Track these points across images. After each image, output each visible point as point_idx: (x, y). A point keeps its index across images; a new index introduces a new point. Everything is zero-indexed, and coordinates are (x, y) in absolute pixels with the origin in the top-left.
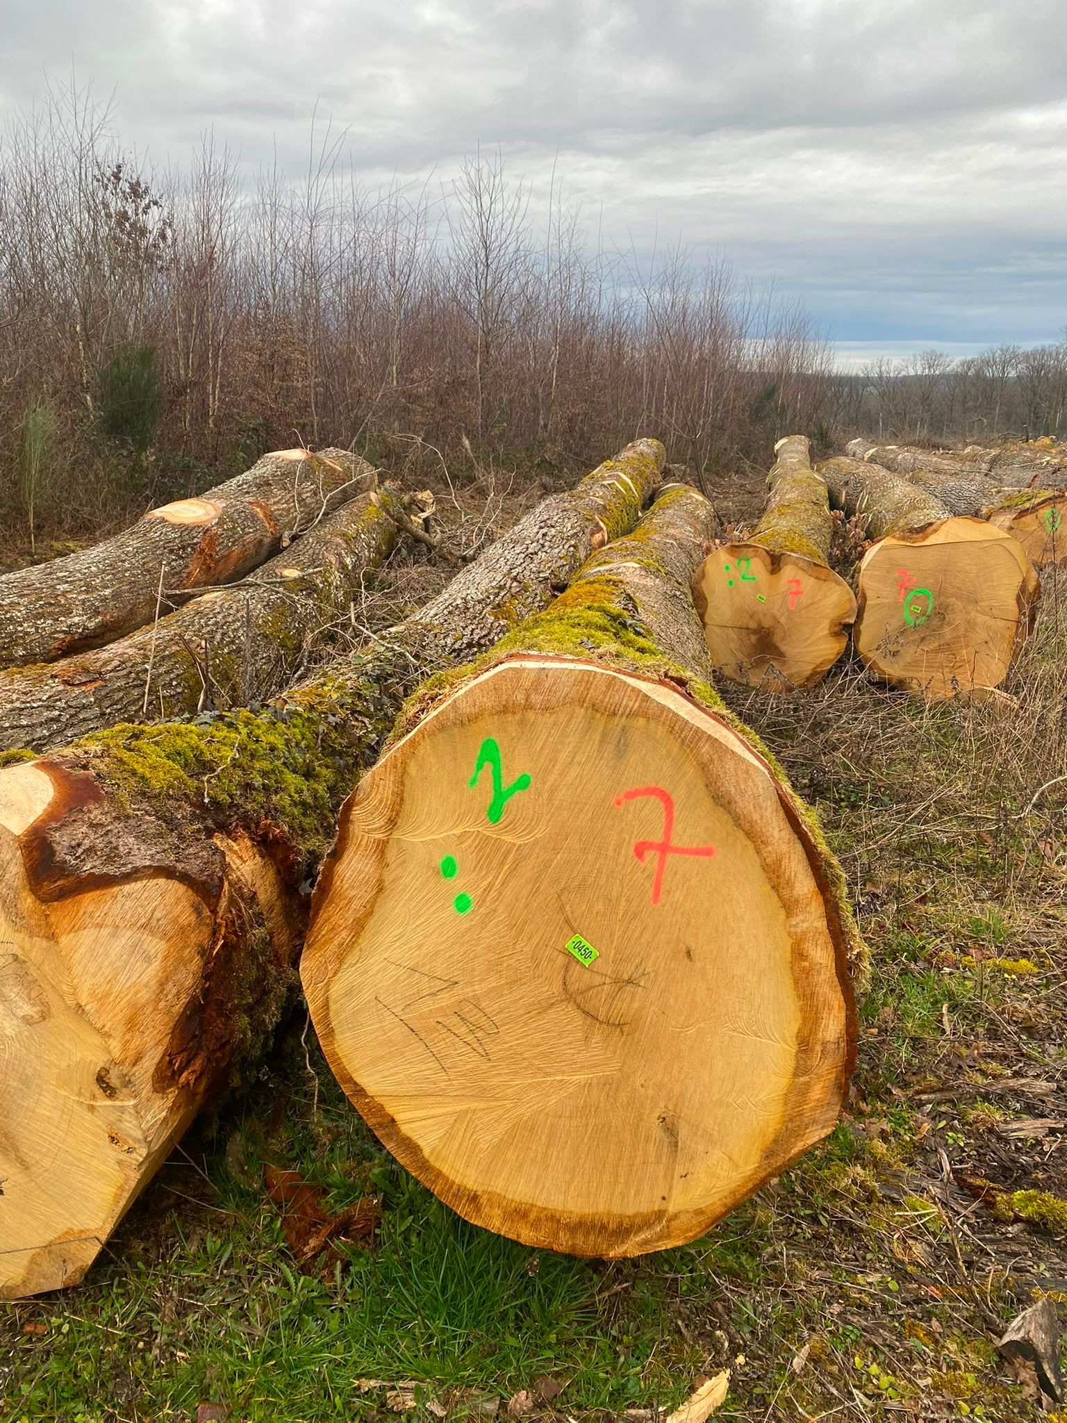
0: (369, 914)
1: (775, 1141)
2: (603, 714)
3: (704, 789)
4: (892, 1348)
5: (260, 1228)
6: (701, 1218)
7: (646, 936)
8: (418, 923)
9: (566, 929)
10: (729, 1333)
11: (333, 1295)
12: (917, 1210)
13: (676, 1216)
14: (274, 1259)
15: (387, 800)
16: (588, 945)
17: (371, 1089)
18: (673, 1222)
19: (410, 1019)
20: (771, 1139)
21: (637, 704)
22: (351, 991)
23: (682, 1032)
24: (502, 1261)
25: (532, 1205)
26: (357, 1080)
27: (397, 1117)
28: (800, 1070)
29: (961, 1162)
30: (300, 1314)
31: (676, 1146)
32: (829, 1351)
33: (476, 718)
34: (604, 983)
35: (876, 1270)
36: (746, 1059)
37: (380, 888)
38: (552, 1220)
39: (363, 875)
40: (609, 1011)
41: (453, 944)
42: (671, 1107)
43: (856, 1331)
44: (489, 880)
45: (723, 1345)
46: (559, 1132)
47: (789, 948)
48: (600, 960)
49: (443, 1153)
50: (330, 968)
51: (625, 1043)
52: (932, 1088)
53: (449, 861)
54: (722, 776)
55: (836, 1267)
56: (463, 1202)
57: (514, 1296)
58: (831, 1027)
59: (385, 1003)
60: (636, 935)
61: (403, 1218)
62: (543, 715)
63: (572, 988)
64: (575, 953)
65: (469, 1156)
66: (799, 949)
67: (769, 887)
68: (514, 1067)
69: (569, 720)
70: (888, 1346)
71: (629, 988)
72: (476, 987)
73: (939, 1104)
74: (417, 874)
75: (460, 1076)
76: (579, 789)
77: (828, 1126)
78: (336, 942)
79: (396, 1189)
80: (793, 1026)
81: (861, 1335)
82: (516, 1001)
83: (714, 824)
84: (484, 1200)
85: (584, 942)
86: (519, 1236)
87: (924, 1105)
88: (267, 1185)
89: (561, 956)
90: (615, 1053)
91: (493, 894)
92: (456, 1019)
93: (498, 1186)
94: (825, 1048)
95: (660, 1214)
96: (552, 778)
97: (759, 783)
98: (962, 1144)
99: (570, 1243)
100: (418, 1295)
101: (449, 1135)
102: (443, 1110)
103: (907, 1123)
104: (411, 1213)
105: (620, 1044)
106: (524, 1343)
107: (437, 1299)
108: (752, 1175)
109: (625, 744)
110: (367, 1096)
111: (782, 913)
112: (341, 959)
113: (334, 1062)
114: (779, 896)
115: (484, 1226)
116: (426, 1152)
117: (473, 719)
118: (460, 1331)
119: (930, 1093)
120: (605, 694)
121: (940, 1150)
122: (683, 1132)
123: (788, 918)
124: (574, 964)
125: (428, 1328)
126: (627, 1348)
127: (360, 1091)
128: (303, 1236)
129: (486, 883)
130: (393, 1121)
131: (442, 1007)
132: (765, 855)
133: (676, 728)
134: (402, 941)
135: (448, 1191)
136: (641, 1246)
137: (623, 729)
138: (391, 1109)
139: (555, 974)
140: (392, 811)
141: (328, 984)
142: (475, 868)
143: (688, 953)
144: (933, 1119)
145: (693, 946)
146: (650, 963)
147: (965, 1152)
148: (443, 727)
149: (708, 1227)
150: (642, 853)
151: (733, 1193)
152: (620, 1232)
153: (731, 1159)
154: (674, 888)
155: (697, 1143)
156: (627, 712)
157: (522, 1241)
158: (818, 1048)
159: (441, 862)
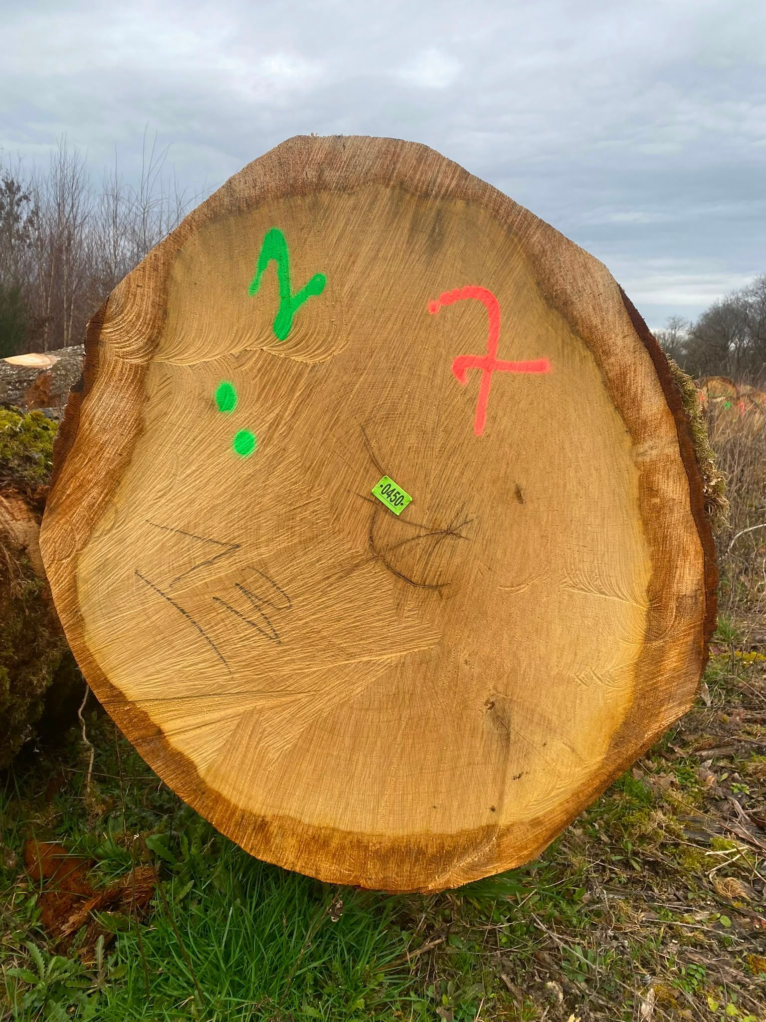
0: (127, 464)
1: (625, 724)
2: (413, 195)
3: (535, 287)
4: (744, 986)
5: (11, 908)
6: (538, 830)
7: (468, 474)
8: (188, 472)
9: (373, 470)
10: (562, 983)
11: (92, 977)
12: (727, 849)
13: (508, 830)
14: (22, 940)
15: (146, 314)
16: (398, 489)
17: (132, 692)
18: (505, 839)
19: (180, 596)
20: (621, 721)
21: (454, 183)
22: (105, 564)
23: (512, 592)
24: (296, 918)
25: (333, 829)
26: (115, 681)
27: (165, 727)
28: (653, 633)
29: (752, 807)
30: (46, 1000)
31: (508, 739)
32: (676, 994)
33: (258, 203)
34: (419, 537)
35: (702, 908)
36: (589, 622)
37: (140, 430)
38: (359, 847)
39: (117, 414)
40: (425, 569)
41: (232, 496)
42: (501, 688)
43: (700, 969)
44: (276, 411)
45: (557, 997)
46: (366, 729)
47: (635, 482)
48: (413, 507)
49: (223, 769)
50: (77, 537)
51: (444, 609)
52: (710, 745)
53: (226, 391)
54: (556, 271)
55: (661, 907)
56: (249, 831)
57: (312, 957)
58: (687, 577)
59: (148, 578)
60: (456, 474)
61: (182, 883)
62: (340, 197)
63: (379, 543)
64: (384, 499)
65: (254, 772)
66: (648, 483)
67: (612, 408)
68: (310, 648)
69: (372, 203)
70: (739, 984)
71: (449, 540)
72: (263, 550)
73: (718, 759)
74: (185, 408)
75: (244, 667)
76: (386, 292)
77: (686, 703)
78: (85, 504)
79: (176, 857)
80: (642, 576)
81: (708, 974)
82: (312, 564)
83: (548, 331)
84: (274, 828)
85: (394, 486)
86: (318, 872)
87: (705, 761)
88: (25, 861)
89: (366, 504)
90: (433, 621)
91: (282, 429)
92: (237, 593)
93: (291, 808)
94: (680, 603)
95: (489, 830)
96: (352, 278)
97: (599, 279)
98: (748, 793)
99: (381, 876)
100: (196, 965)
101: (230, 747)
102: (223, 713)
103: (692, 777)
104: (192, 878)
105: (438, 611)
106: (325, 1013)
107: (218, 968)
108: (599, 769)
109: (440, 234)
110: (127, 703)
111: (628, 440)
112: (91, 524)
113: (85, 659)
114: (624, 419)
115: (274, 862)
116: (202, 770)
117: (253, 204)
118: (247, 1002)
119: (709, 749)
120: (415, 169)
121: (730, 798)
122: (516, 720)
123: (634, 444)
124: (382, 514)
125: (208, 1002)
126: (448, 1010)
127: (117, 696)
128: (62, 914)
129: (273, 415)
130: (160, 732)
131: (220, 578)
132: (607, 367)
133: (502, 212)
134: (169, 496)
135: (229, 819)
136: (466, 872)
137: (439, 212)
138: (155, 719)
139: (360, 527)
140: (153, 327)
141: (75, 559)
142: (258, 398)
143: (518, 494)
144: (716, 772)
145: (523, 484)
146: (472, 509)
147: (753, 798)
148: (216, 216)
149: (546, 842)
150: (463, 371)
151: (576, 794)
152: (441, 857)
153: (573, 750)
154: (500, 413)
155: (533, 733)
156: (443, 192)
157: (322, 877)
158: (673, 604)
159: (216, 391)
